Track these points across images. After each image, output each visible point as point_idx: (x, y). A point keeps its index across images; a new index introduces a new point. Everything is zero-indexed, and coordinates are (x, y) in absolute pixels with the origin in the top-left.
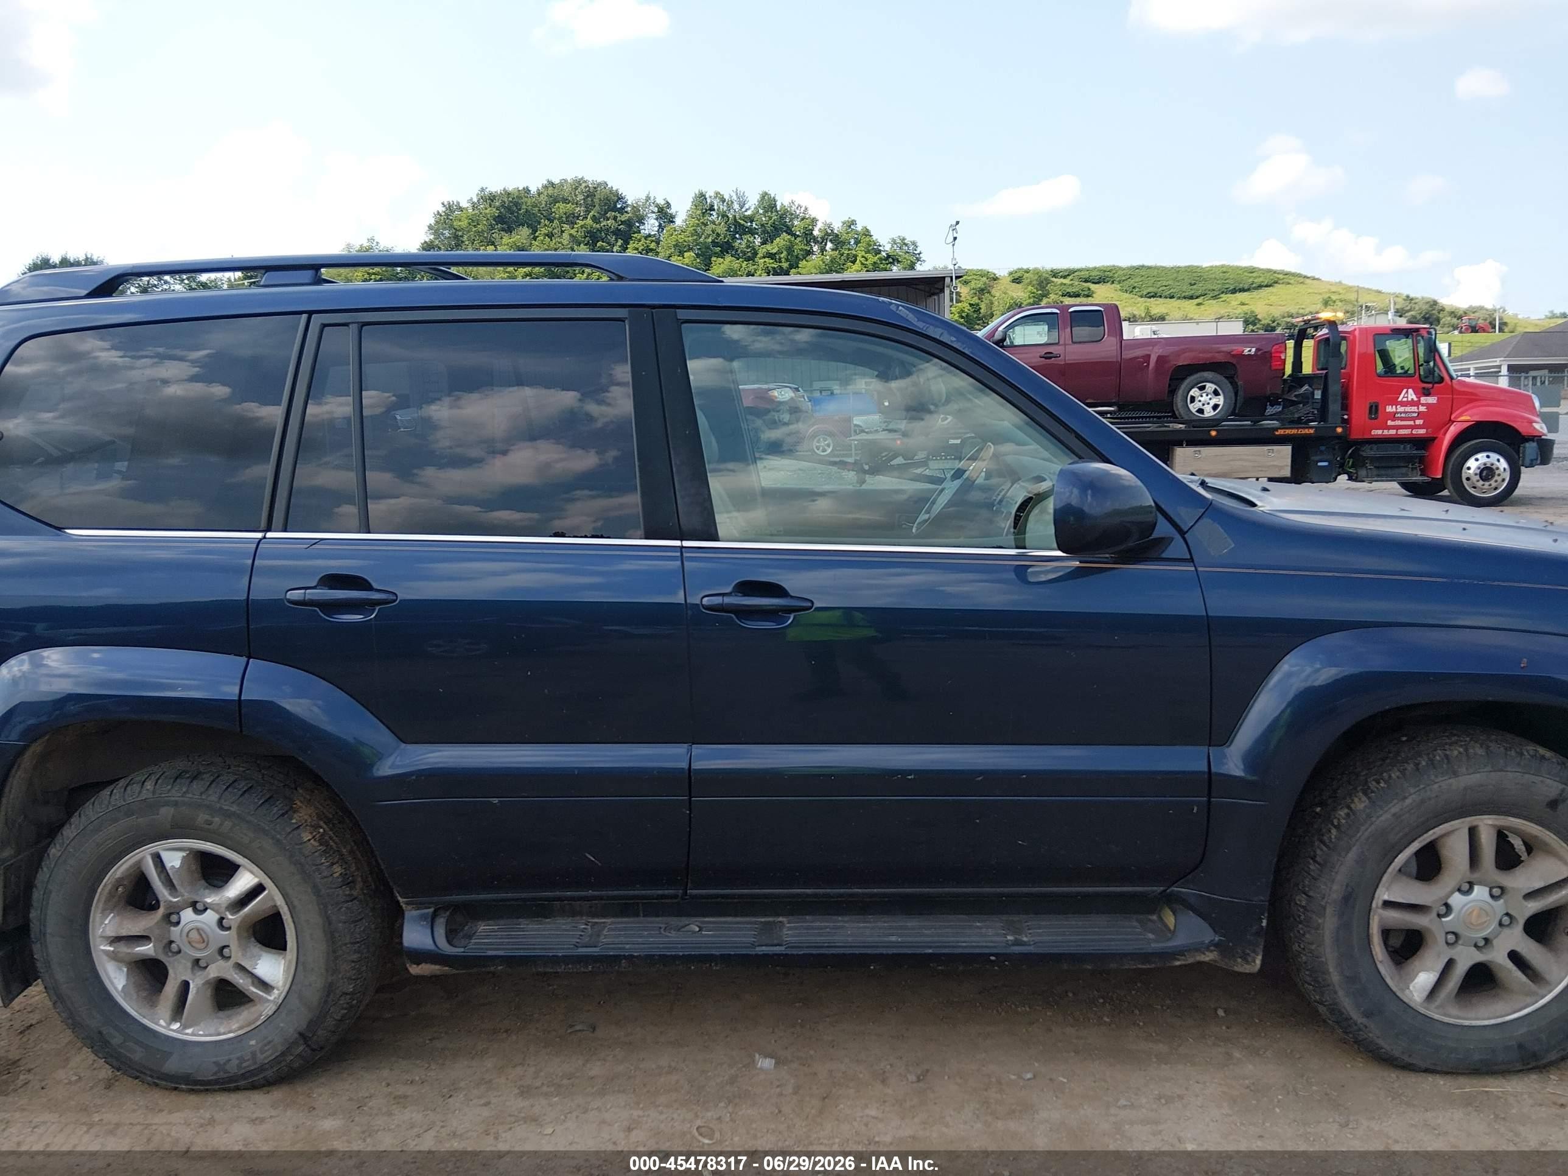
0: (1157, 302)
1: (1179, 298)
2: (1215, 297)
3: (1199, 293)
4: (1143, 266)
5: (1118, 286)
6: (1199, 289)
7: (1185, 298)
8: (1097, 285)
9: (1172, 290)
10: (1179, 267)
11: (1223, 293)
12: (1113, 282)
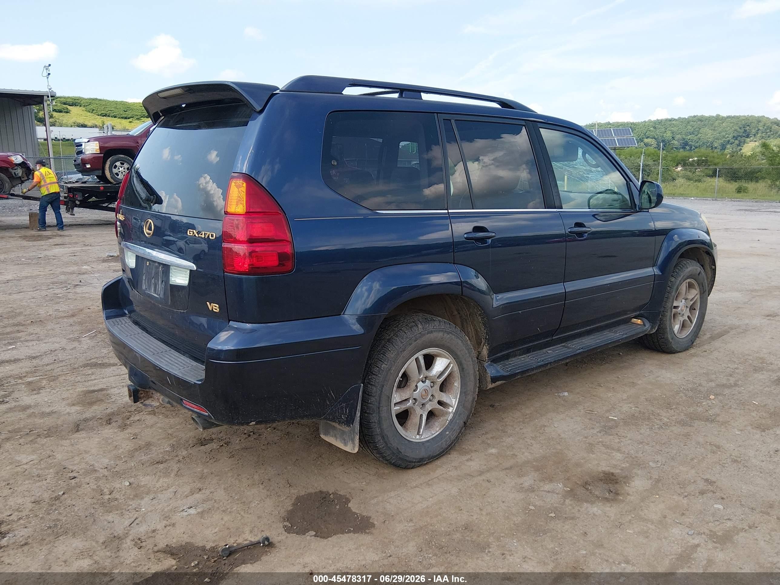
0: (108, 119)
1: (119, 118)
2: (138, 119)
3: (129, 116)
4: (97, 99)
5: (84, 109)
6: (129, 114)
7: (122, 118)
8: (71, 107)
9: (114, 114)
10: (117, 101)
11: (142, 117)
12: (80, 106)
